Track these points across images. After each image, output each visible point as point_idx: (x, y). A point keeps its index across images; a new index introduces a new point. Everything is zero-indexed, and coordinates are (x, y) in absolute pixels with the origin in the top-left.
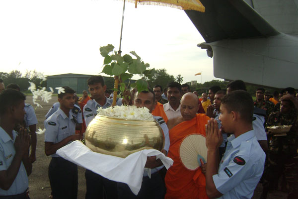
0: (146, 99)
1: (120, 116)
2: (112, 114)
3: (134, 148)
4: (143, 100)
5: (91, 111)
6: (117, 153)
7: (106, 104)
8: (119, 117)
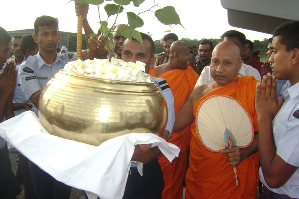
0: (138, 51)
1: (94, 73)
2: (81, 71)
3: (113, 129)
4: (134, 51)
5: (32, 72)
6: (83, 136)
7: (57, 61)
8: (91, 75)
